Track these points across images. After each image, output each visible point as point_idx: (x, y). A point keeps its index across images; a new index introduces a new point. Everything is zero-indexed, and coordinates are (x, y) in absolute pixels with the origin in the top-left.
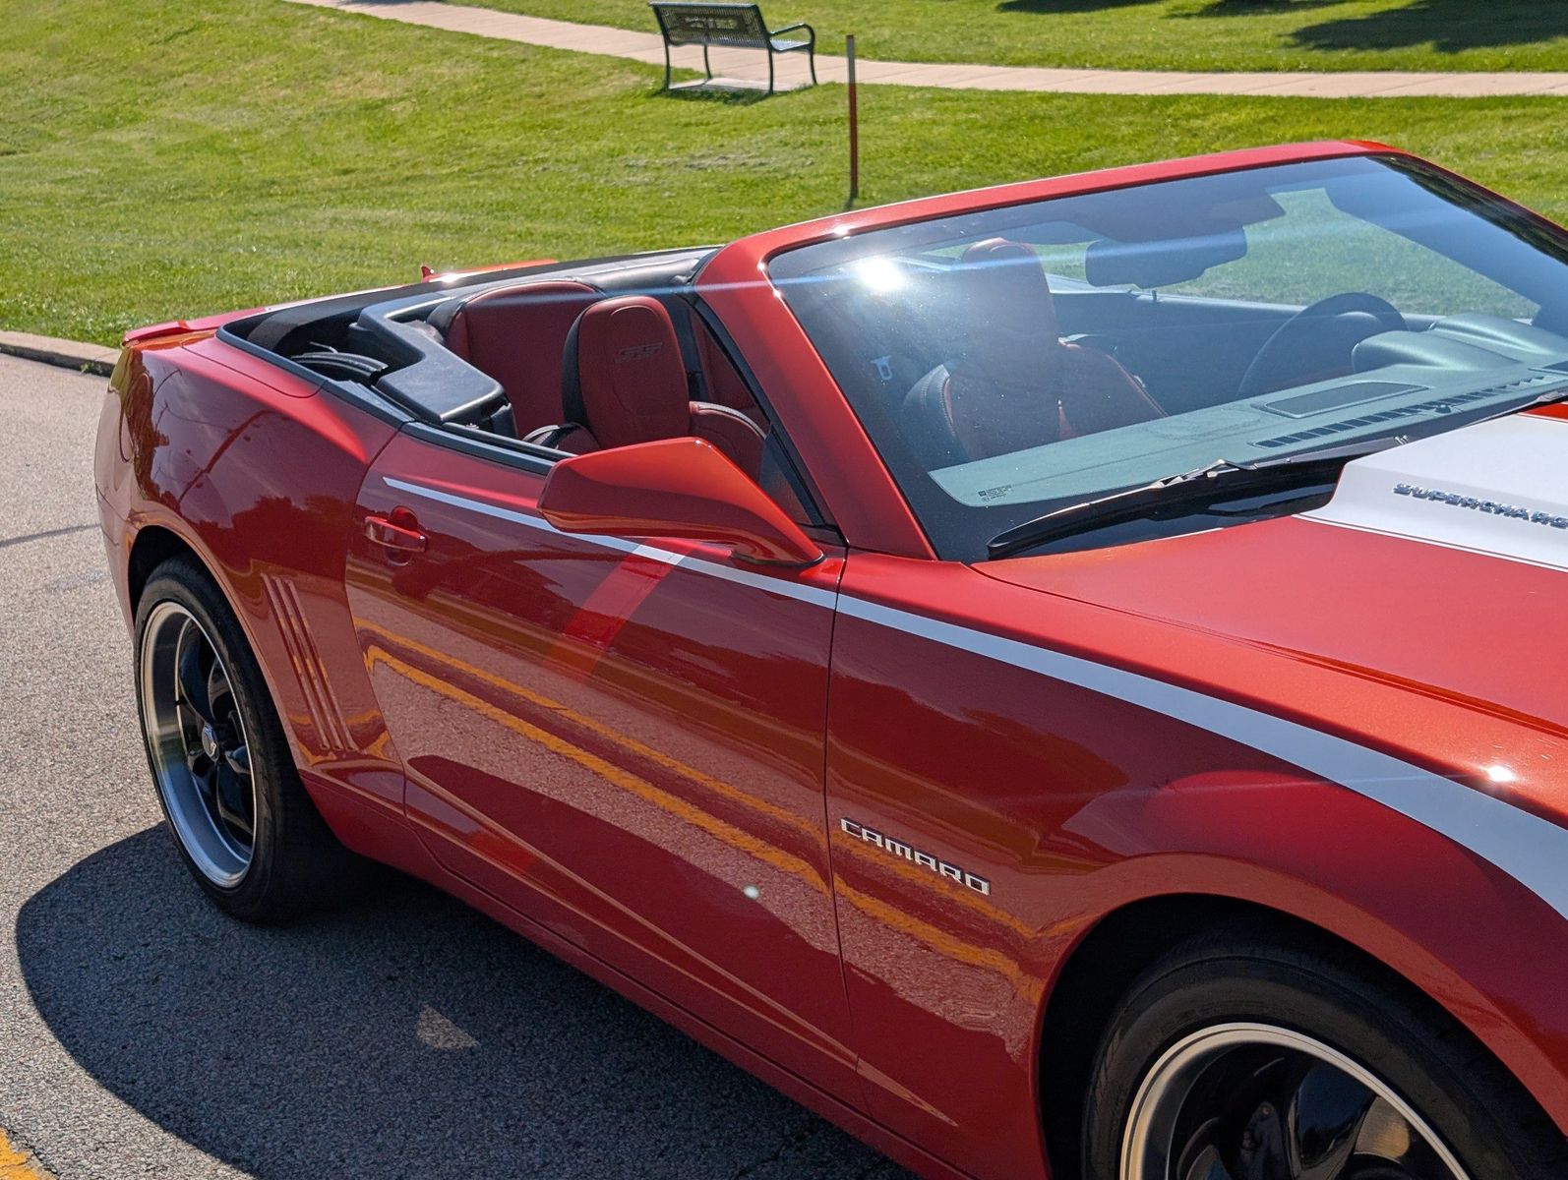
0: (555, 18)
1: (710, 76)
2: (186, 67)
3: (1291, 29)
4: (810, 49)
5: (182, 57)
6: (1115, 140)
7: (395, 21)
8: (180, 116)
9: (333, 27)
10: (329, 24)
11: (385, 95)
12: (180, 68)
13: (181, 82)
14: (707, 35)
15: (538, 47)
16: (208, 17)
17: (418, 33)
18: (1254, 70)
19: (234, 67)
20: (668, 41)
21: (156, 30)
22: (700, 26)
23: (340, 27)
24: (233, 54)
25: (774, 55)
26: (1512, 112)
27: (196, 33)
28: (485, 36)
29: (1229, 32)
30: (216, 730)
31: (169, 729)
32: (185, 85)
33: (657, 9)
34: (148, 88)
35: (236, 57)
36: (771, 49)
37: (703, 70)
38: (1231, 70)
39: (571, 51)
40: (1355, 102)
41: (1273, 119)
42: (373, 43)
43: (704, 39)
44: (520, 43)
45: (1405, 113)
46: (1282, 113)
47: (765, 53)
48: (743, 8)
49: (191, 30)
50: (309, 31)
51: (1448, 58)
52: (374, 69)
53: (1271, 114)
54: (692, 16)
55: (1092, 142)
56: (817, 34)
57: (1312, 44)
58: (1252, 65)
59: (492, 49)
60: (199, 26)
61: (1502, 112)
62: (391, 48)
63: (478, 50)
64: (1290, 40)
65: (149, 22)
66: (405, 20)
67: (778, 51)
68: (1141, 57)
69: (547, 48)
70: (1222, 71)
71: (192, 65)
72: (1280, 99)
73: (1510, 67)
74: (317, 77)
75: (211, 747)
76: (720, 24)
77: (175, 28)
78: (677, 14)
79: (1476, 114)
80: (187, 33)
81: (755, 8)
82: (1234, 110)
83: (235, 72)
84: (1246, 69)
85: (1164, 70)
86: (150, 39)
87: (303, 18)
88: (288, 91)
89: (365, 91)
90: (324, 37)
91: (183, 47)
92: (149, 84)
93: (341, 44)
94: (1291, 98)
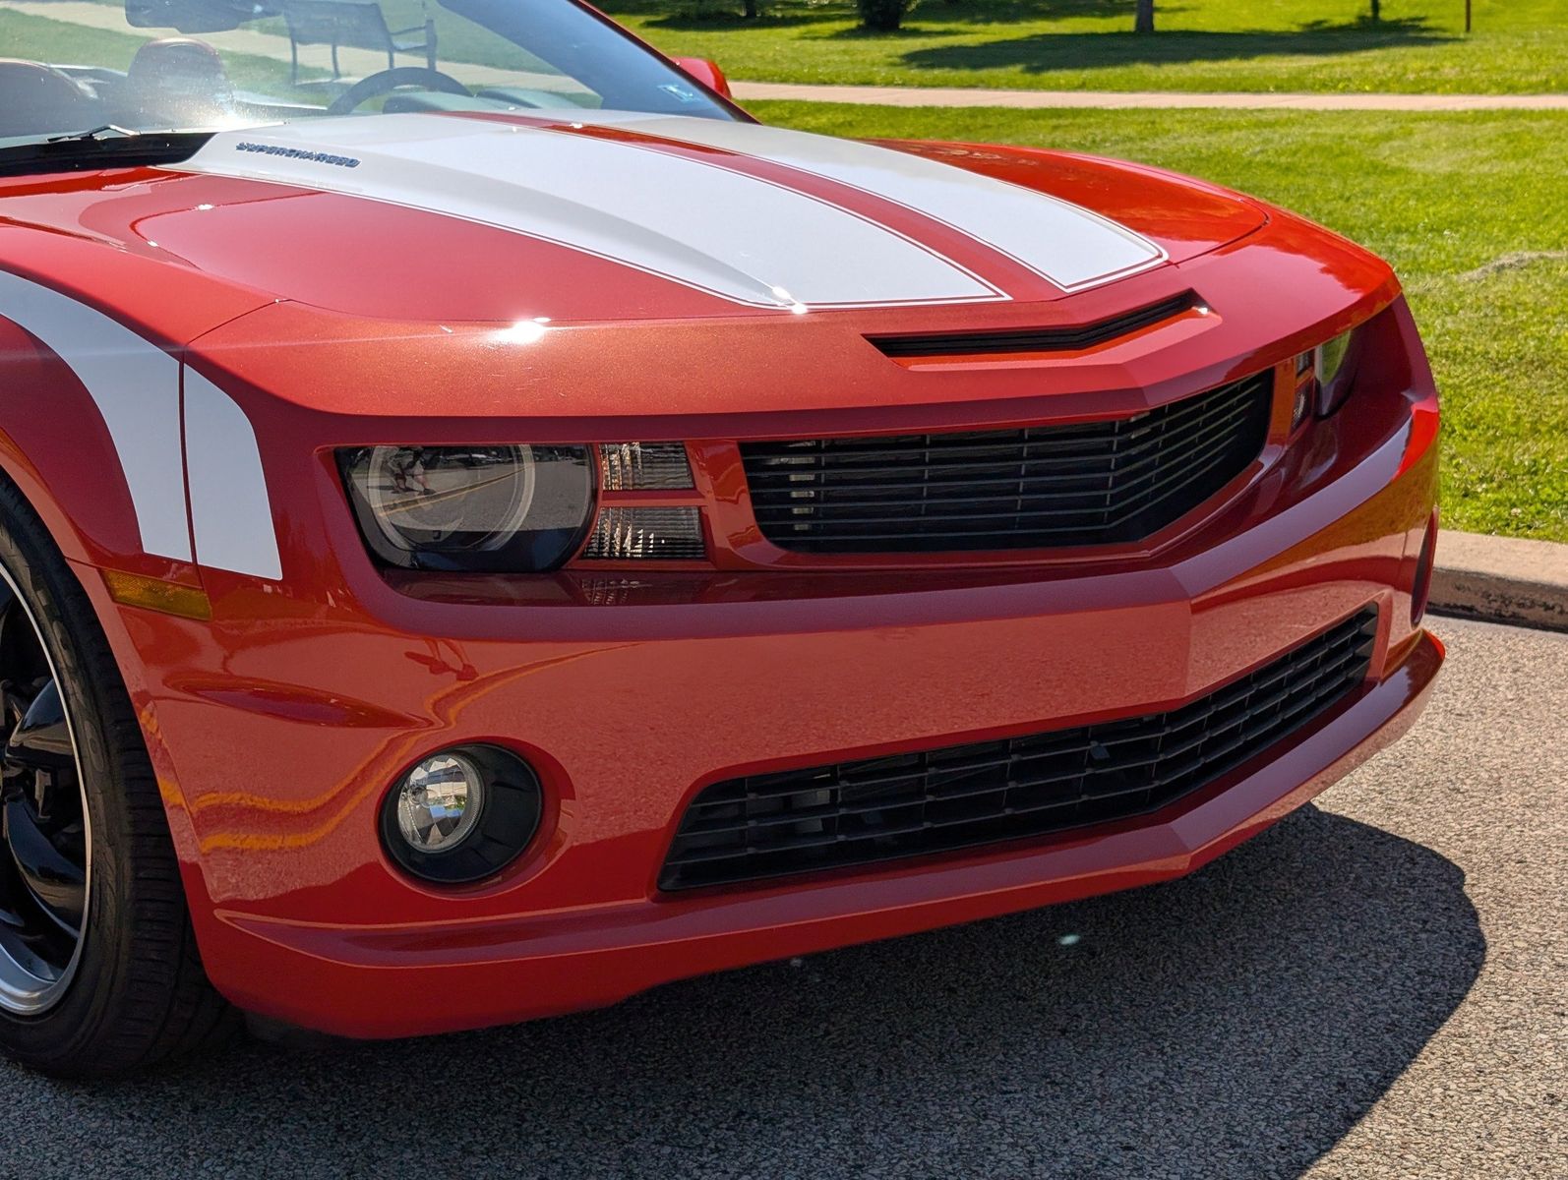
1: (337, 74)
3: (902, 52)
4: (430, 50)
14: (335, 34)
18: (853, 84)
20: (294, 40)
22: (326, 24)
25: (395, 54)
26: (1062, 122)
29: (845, 52)
36: (392, 50)
37: (331, 68)
38: (832, 83)
40: (928, 111)
41: (850, 124)
43: (332, 37)
45: (969, 121)
46: (859, 118)
47: (386, 53)
51: (1029, 77)
53: (849, 119)
57: (914, 64)
58: (852, 80)
61: (1055, 122)
64: (897, 60)
67: (400, 51)
68: (755, 69)
70: (825, 83)
72: (862, 107)
73: (1082, 87)
76: (344, 22)
79: (1030, 122)
82: (818, 115)
84: (846, 83)
85: (773, 81)
94: (872, 106)
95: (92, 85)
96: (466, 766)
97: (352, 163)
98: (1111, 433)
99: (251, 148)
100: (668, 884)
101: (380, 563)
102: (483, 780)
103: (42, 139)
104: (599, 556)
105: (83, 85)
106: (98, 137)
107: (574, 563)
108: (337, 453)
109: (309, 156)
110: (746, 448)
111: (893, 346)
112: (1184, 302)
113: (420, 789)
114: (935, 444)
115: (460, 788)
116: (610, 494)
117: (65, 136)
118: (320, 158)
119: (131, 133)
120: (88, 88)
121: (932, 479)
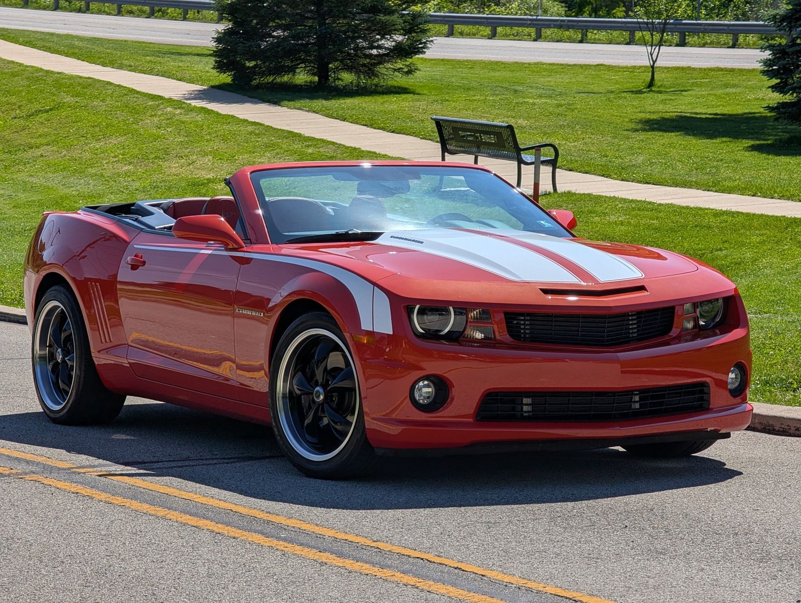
0: (371, 126)
2: (44, 141)
4: (553, 163)
5: (41, 131)
6: (743, 245)
7: (233, 117)
8: (34, 180)
9: (177, 118)
10: (174, 115)
11: (210, 176)
12: (38, 141)
13: (38, 152)
14: (478, 147)
15: (348, 147)
16: (68, 99)
17: (250, 128)
19: (86, 144)
20: (445, 150)
21: (19, 107)
22: (471, 139)
23: (184, 118)
24: (87, 133)
25: (522, 165)
27: (56, 112)
28: (306, 135)
30: (62, 350)
31: (43, 352)
32: (42, 156)
33: (438, 123)
34: (6, 156)
35: (89, 135)
36: (521, 162)
39: (375, 153)
42: (210, 134)
43: (474, 150)
44: (333, 143)
47: (515, 164)
48: (501, 127)
49: (51, 110)
50: (156, 119)
52: (206, 155)
54: (464, 130)
55: (726, 245)
56: (560, 152)
59: (308, 146)
60: (58, 107)
62: (224, 139)
63: (297, 146)
65: (13, 99)
66: (241, 117)
67: (527, 164)
69: (355, 149)
71: (49, 139)
74: (156, 157)
75: (59, 358)
76: (485, 138)
77: (36, 106)
78: (453, 128)
80: (47, 111)
81: (510, 127)
83: (87, 148)
86: (13, 115)
87: (152, 108)
88: (131, 167)
89: (196, 172)
90: (168, 125)
91: (42, 123)
92: (10, 152)
93: (182, 132)
95: (332, 209)
96: (432, 385)
97: (422, 243)
98: (605, 318)
99: (395, 237)
100: (478, 418)
101: (416, 335)
102: (435, 388)
103: (334, 232)
104: (467, 337)
105: (329, 209)
106: (350, 232)
107: (461, 339)
108: (408, 306)
109: (410, 240)
110: (506, 314)
111: (546, 291)
112: (642, 288)
113: (420, 390)
114: (555, 317)
115: (430, 390)
116: (470, 322)
117: (340, 231)
118: (413, 241)
119: (360, 232)
120: (330, 210)
121: (555, 326)
